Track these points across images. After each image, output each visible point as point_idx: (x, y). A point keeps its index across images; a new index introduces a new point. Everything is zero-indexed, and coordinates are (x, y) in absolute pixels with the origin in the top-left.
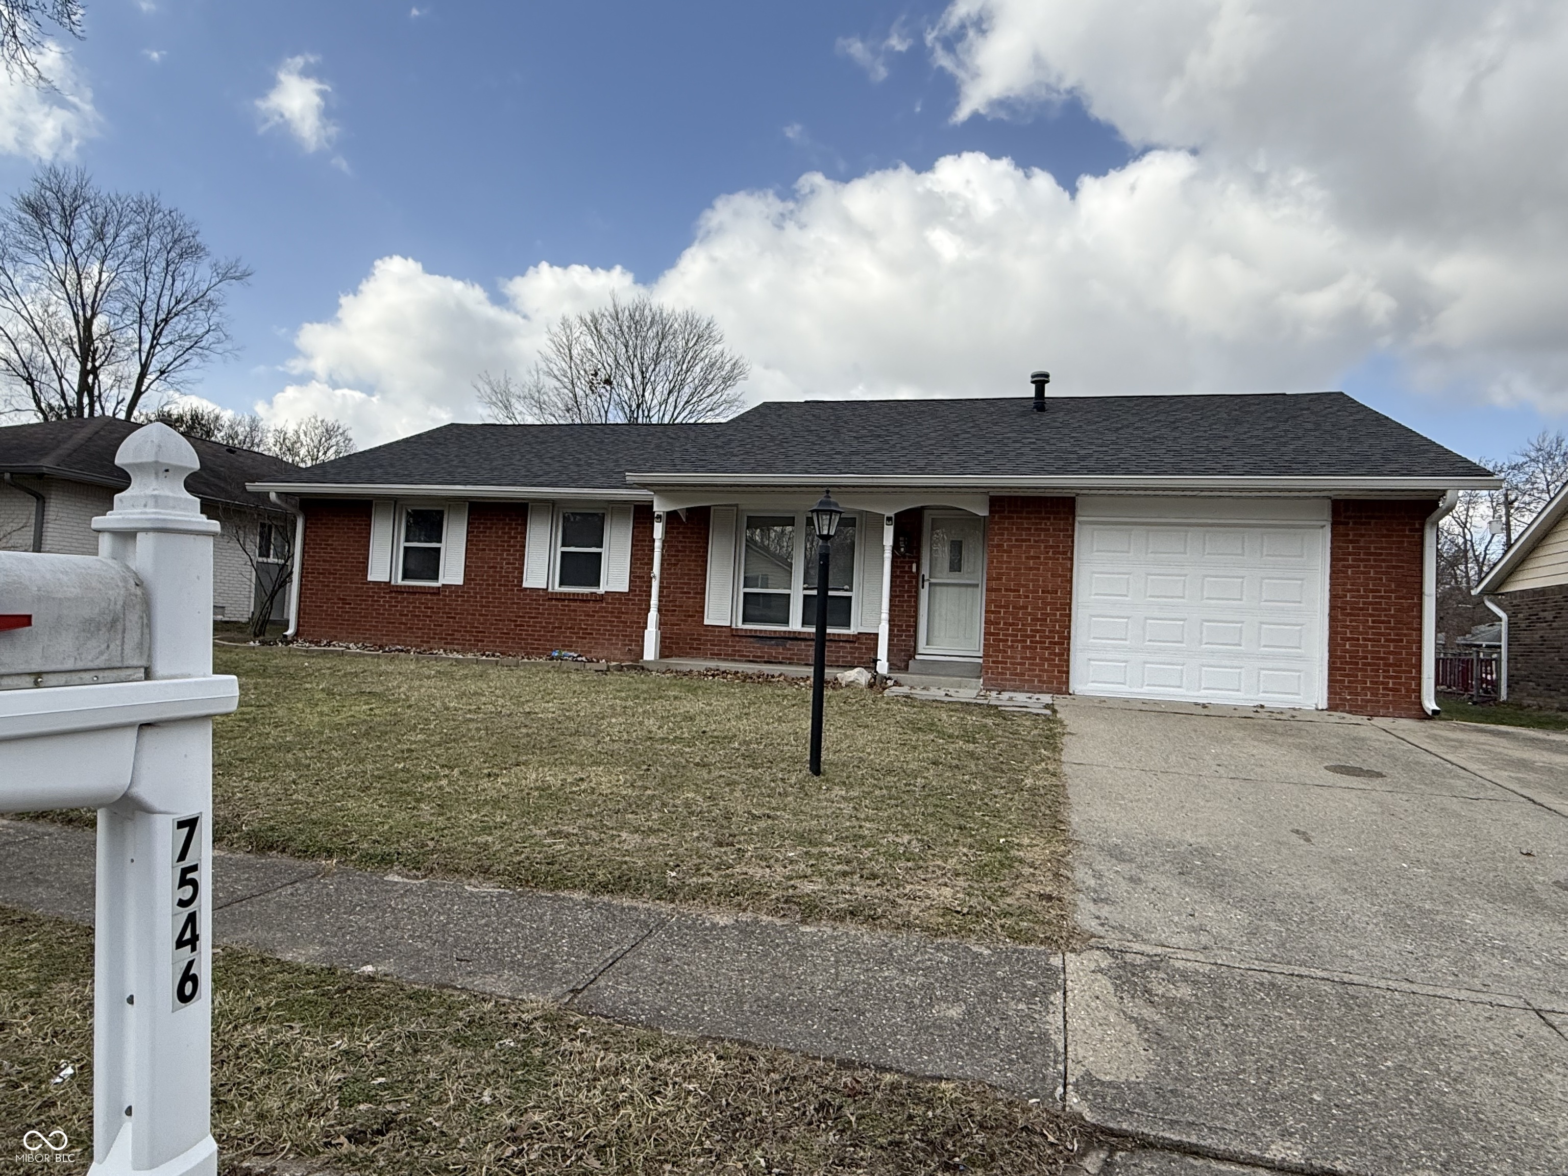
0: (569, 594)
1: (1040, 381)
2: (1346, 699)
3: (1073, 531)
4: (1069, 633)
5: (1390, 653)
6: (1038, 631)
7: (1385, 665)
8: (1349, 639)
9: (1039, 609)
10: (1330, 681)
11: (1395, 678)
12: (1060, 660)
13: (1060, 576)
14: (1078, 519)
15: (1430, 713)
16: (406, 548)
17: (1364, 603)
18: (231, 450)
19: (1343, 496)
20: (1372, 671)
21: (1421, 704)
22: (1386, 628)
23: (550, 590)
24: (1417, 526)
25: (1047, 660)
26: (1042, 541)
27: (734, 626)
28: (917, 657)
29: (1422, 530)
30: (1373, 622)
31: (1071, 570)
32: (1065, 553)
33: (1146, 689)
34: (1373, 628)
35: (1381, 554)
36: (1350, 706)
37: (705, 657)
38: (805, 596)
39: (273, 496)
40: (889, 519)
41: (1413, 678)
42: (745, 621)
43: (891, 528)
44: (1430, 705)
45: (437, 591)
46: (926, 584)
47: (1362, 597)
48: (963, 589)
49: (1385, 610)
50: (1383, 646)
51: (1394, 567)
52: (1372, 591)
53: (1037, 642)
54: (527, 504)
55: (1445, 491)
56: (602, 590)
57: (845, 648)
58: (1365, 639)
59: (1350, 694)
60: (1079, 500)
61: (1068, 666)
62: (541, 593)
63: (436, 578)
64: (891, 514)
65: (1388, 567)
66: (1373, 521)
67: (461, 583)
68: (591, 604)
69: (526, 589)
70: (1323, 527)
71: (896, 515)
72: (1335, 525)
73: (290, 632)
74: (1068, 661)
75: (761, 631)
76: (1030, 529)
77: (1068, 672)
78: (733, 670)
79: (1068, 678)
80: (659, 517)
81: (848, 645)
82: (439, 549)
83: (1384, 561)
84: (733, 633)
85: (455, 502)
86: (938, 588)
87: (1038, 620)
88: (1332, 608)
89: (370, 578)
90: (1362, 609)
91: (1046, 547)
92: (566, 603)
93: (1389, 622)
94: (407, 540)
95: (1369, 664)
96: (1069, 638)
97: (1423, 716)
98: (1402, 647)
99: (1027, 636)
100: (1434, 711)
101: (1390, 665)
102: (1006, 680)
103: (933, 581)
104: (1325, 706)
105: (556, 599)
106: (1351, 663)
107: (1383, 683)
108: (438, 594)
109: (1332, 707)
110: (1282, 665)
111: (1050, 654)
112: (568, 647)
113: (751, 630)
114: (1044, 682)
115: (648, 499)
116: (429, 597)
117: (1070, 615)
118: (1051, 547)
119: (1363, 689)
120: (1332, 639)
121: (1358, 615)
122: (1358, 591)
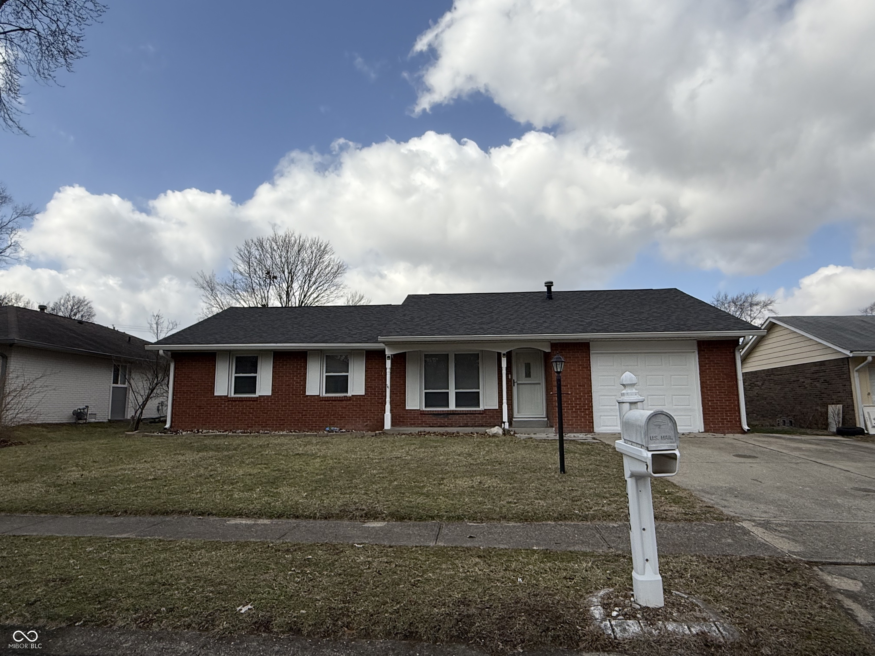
0: (332, 397)
1: (549, 285)
2: (711, 427)
3: (590, 357)
4: (592, 404)
5: (727, 406)
6: (578, 404)
7: (726, 411)
8: (710, 401)
9: (577, 394)
10: (704, 419)
11: (730, 416)
12: (589, 417)
13: (586, 378)
14: (591, 352)
15: (746, 431)
16: (236, 377)
17: (715, 385)
18: (80, 322)
19: (700, 340)
20: (721, 414)
21: (741, 427)
22: (724, 395)
23: (321, 395)
24: (732, 351)
25: (583, 417)
26: (576, 363)
27: (421, 409)
28: (514, 419)
29: (734, 353)
30: (719, 392)
31: (590, 375)
32: (587, 367)
34: (719, 395)
35: (719, 363)
36: (714, 430)
37: (407, 426)
38: (456, 393)
39: (161, 352)
40: (504, 355)
41: (737, 416)
42: (426, 407)
43: (505, 359)
44: (746, 427)
45: (255, 400)
46: (516, 384)
47: (714, 382)
48: (533, 386)
49: (723, 387)
50: (724, 403)
51: (725, 369)
52: (717, 379)
53: (578, 409)
54: (307, 353)
55: (745, 336)
56: (349, 394)
57: (479, 417)
58: (716, 400)
59: (713, 424)
60: (591, 343)
61: (593, 420)
62: (316, 397)
63: (255, 392)
64: (505, 352)
65: (722, 369)
66: (714, 350)
67: (270, 394)
68: (344, 402)
69: (308, 396)
70: (694, 352)
71: (507, 353)
72: (699, 351)
73: (168, 426)
74: (592, 417)
75: (436, 411)
76: (570, 357)
77: (593, 423)
78: (433, 431)
79: (593, 425)
80: (389, 357)
81: (480, 416)
82: (256, 377)
83: (720, 366)
84: (422, 413)
85: (266, 352)
86: (521, 386)
87: (578, 399)
88: (702, 387)
89: (215, 394)
90: (714, 387)
91: (578, 365)
92: (330, 402)
93: (725, 392)
94: (236, 373)
95: (720, 411)
96: (592, 407)
97: (744, 432)
98: (732, 403)
99: (573, 407)
100: (748, 430)
101: (728, 411)
103: (519, 382)
104: (703, 431)
105: (325, 400)
106: (712, 411)
107: (726, 419)
108: (257, 401)
109: (706, 431)
110: (682, 413)
111: (584, 414)
112: (333, 425)
113: (431, 411)
114: (582, 428)
115: (381, 348)
116: (251, 402)
117: (591, 396)
118: (581, 365)
119: (718, 422)
120: (703, 401)
121: (713, 390)
122: (712, 379)
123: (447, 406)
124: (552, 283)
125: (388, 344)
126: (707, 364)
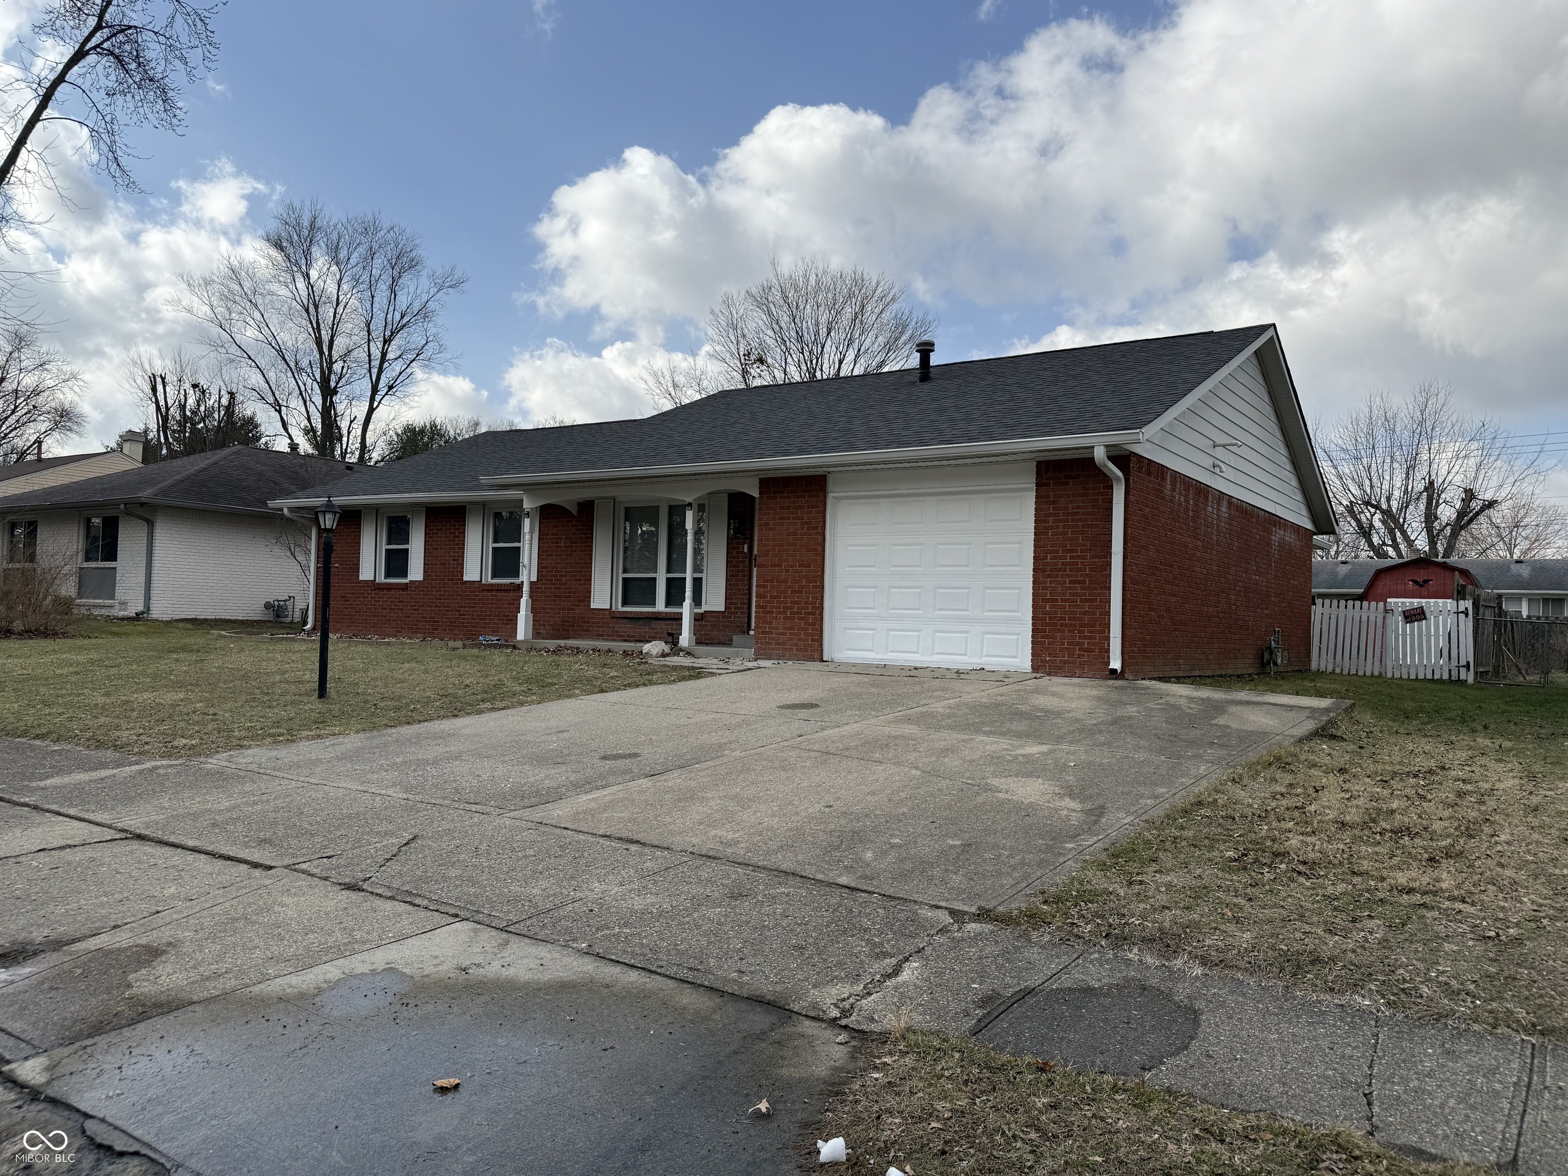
0: (498, 585)
1: (926, 350)
2: (1044, 661)
3: (825, 506)
4: (821, 603)
5: (1085, 613)
6: (795, 603)
7: (1081, 626)
8: (1048, 600)
9: (796, 582)
10: (1033, 642)
11: (1090, 638)
12: (815, 630)
13: (815, 550)
14: (828, 495)
16: (387, 550)
17: (1062, 564)
19: (1042, 457)
20: (1069, 631)
21: (1105, 663)
22: (1082, 588)
23: (484, 581)
25: (803, 629)
26: (799, 518)
27: (613, 609)
28: (751, 632)
30: (1070, 582)
31: (823, 545)
32: (817, 528)
33: (890, 656)
34: (1070, 588)
35: (1077, 514)
36: (1050, 667)
37: (591, 638)
38: (668, 579)
39: (286, 511)
40: (690, 504)
42: (622, 604)
44: (1116, 664)
45: (405, 587)
47: (1060, 558)
49: (1080, 570)
50: (1079, 606)
51: (1089, 526)
52: (1069, 551)
53: (795, 613)
54: (465, 507)
55: (1093, 447)
56: (519, 580)
59: (1048, 655)
60: (830, 479)
61: (821, 635)
62: (477, 585)
63: (406, 575)
65: (1083, 526)
66: (1070, 481)
67: (422, 579)
68: (512, 594)
69: (466, 582)
72: (1038, 485)
73: (308, 626)
74: (821, 630)
76: (789, 507)
77: (820, 641)
79: (822, 646)
80: (528, 513)
82: (407, 550)
83: (1080, 520)
84: (612, 615)
85: (415, 507)
87: (796, 592)
88: (1037, 570)
89: (360, 578)
90: (1060, 570)
91: (802, 523)
92: (495, 593)
93: (1084, 582)
94: (387, 543)
95: (1066, 625)
96: (821, 608)
98: (1094, 607)
99: (788, 608)
101: (1085, 625)
102: (772, 649)
104: (1029, 668)
105: (488, 590)
106: (1051, 624)
107: (1078, 644)
108: (407, 589)
109: (1034, 670)
110: (1001, 629)
111: (805, 624)
112: (497, 632)
113: (627, 612)
114: (803, 650)
115: (519, 497)
116: (401, 592)
117: (821, 587)
118: (806, 523)
119: (1061, 650)
120: (1034, 600)
121: (1057, 576)
122: (1057, 552)
123: (653, 604)
124: (933, 345)
125: (530, 487)
126: (1049, 515)
